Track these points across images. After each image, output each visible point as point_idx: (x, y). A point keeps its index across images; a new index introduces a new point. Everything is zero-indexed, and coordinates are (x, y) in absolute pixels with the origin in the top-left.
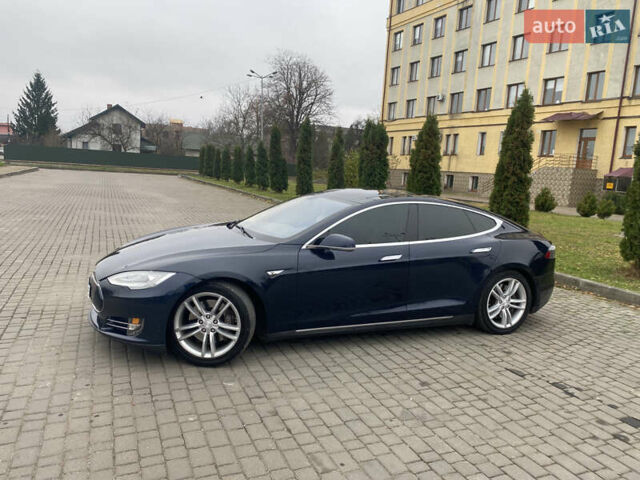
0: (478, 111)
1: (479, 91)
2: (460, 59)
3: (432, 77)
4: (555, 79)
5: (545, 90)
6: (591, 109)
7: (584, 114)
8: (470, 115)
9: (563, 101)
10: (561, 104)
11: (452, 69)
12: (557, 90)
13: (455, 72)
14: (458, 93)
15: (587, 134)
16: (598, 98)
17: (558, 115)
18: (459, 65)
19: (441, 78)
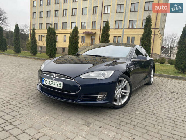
0: (63, 29)
1: (63, 23)
2: (56, 13)
3: (47, 17)
4: (84, 22)
5: (82, 25)
6: (94, 31)
7: (92, 32)
8: (61, 30)
9: (86, 28)
10: (86, 29)
11: (54, 16)
12: (85, 25)
13: (55, 16)
14: (56, 23)
15: (93, 38)
16: (95, 28)
17: (85, 32)
18: (56, 15)
19: (51, 18)
